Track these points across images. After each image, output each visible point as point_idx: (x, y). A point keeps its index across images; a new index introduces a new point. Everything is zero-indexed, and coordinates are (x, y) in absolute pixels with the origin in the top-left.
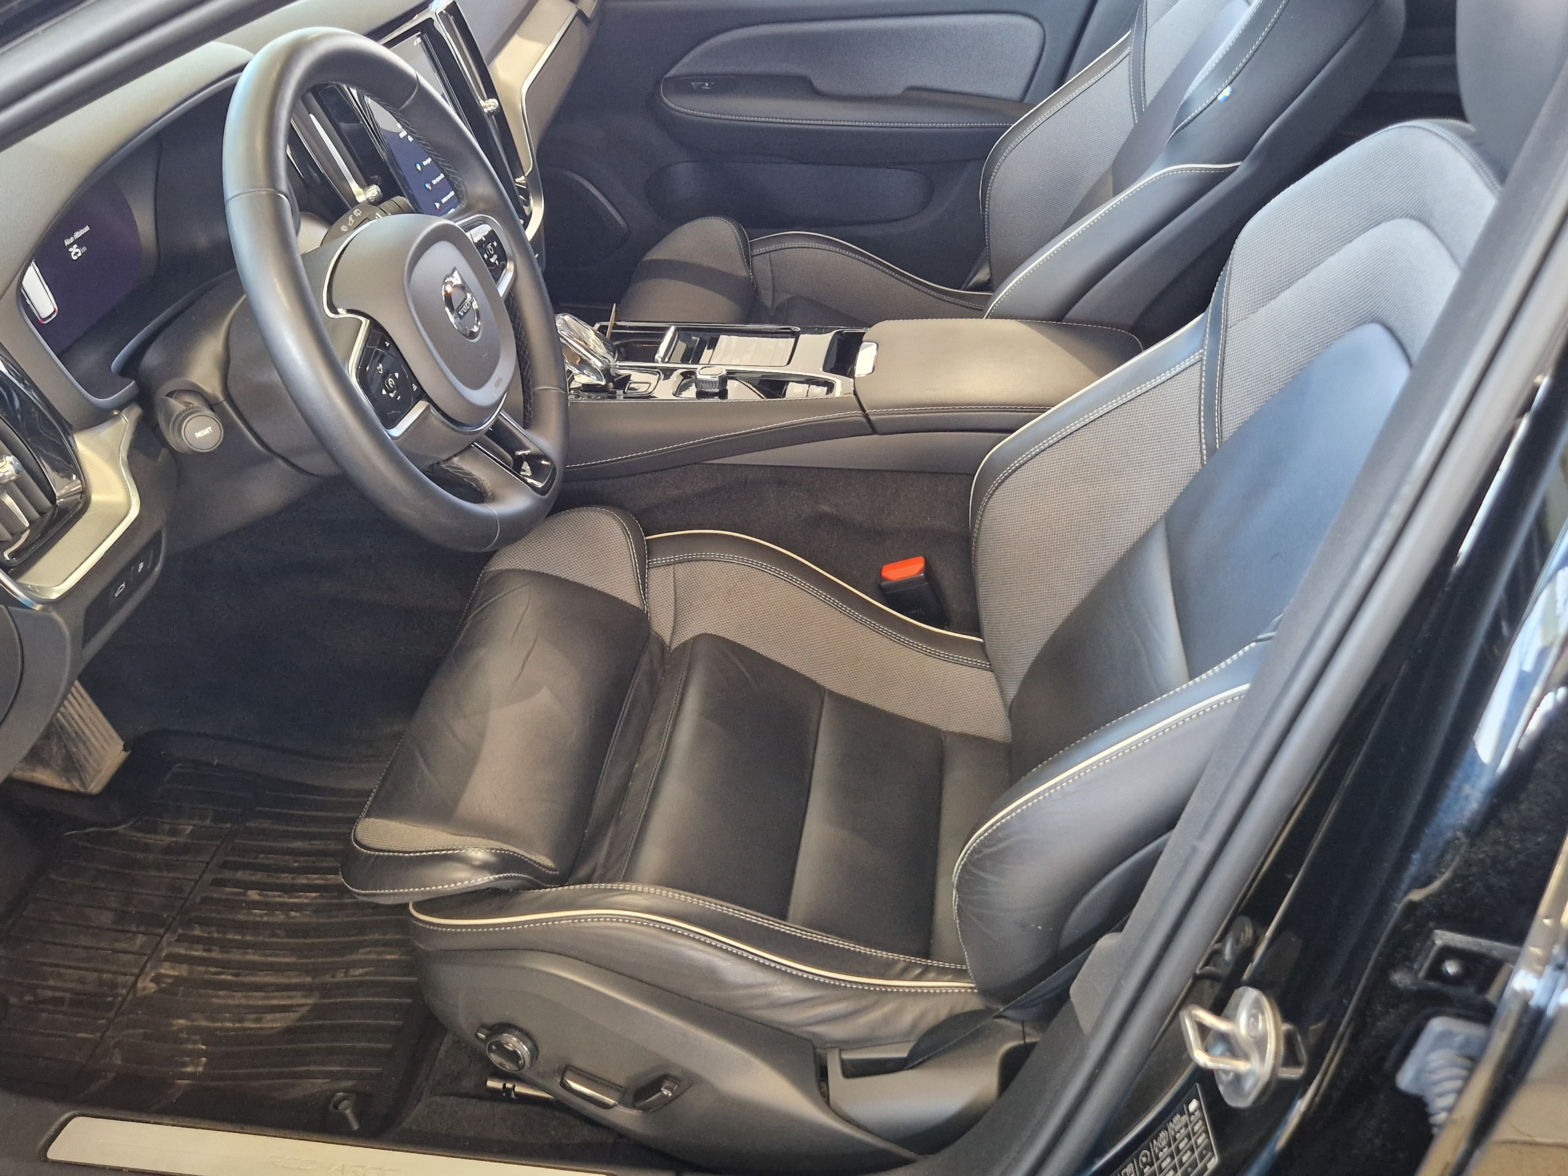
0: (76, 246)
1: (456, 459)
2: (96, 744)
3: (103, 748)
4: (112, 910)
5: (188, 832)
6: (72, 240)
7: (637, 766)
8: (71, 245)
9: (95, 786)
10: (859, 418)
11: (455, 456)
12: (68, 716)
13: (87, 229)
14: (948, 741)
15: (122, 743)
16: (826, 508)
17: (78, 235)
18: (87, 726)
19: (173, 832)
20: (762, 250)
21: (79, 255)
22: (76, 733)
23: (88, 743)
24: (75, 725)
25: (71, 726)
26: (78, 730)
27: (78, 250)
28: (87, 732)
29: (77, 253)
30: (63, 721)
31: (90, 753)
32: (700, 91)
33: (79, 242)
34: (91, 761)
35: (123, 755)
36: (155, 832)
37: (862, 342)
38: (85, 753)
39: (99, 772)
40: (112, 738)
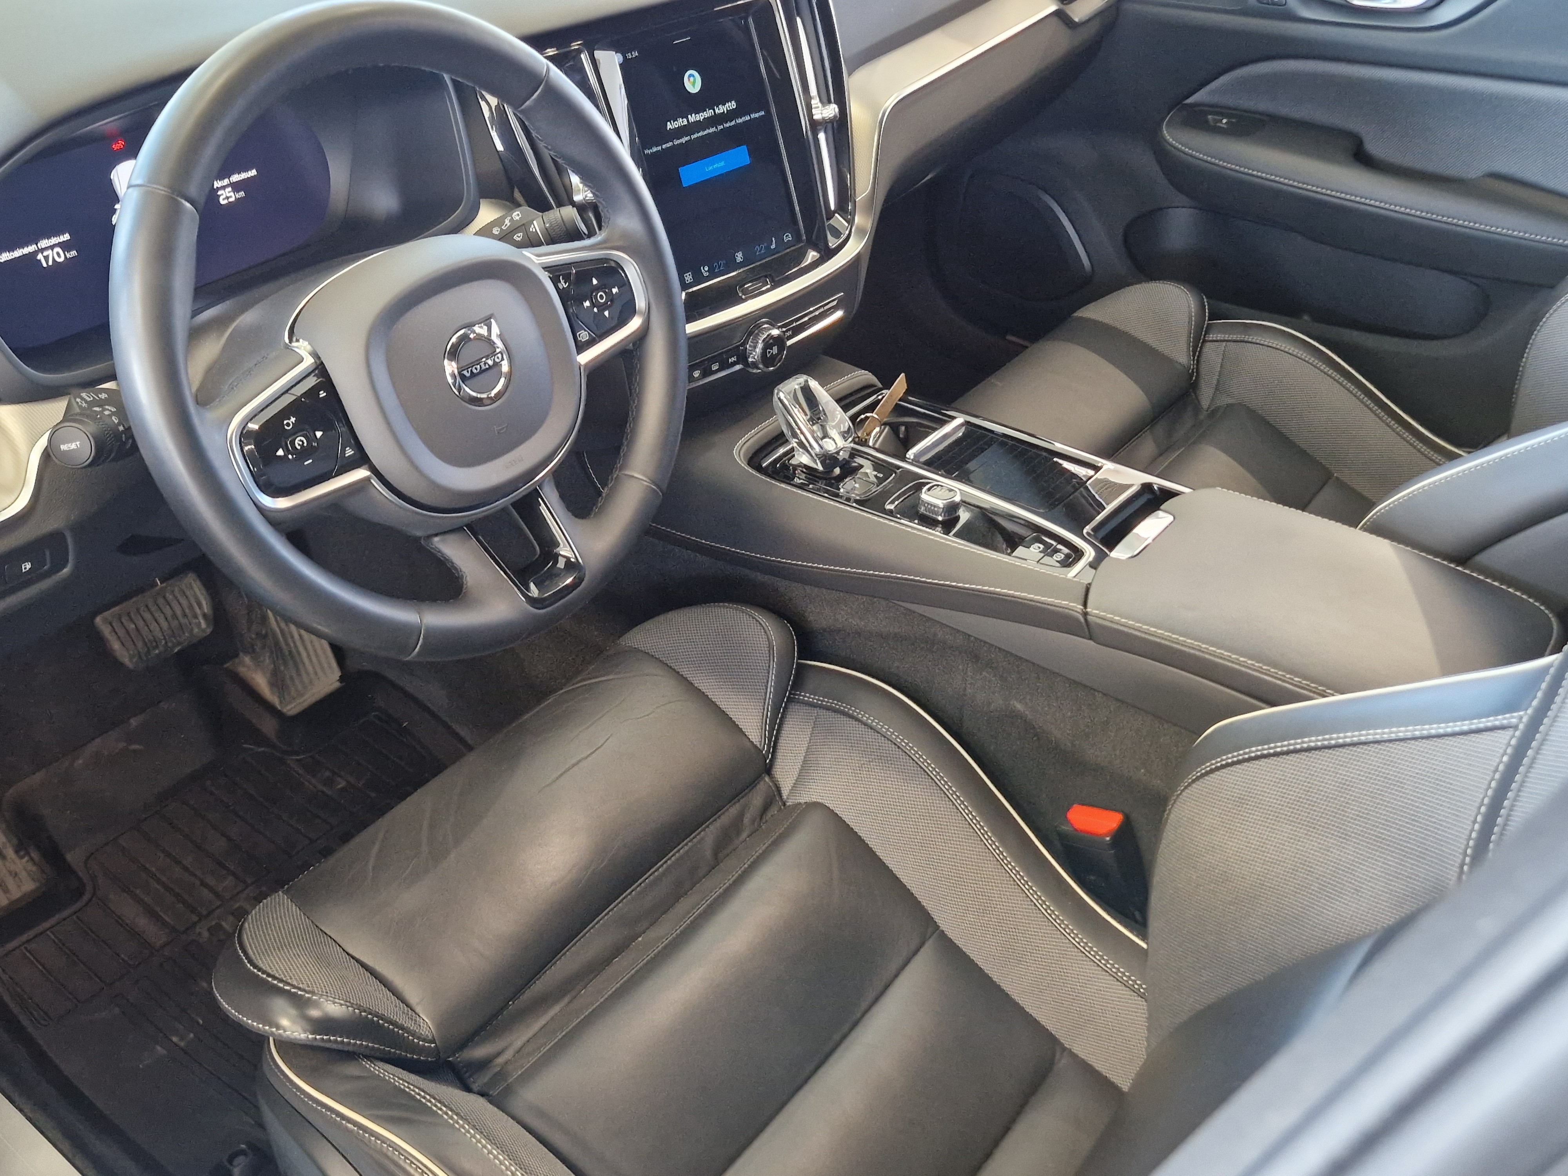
0: (230, 189)
1: (436, 539)
2: (310, 669)
3: (316, 673)
4: (229, 839)
5: (339, 786)
6: (226, 182)
7: (640, 939)
8: (224, 188)
9: (292, 708)
10: (1078, 614)
11: (436, 535)
12: (289, 636)
13: (253, 173)
14: (1063, 1062)
15: (340, 674)
16: (1019, 706)
17: (235, 178)
18: (306, 649)
19: (329, 782)
20: (1220, 337)
21: (232, 199)
22: (290, 652)
23: (301, 666)
24: (292, 645)
25: (287, 644)
26: (294, 650)
27: (232, 194)
28: (304, 654)
29: (227, 198)
30: (281, 639)
31: (299, 674)
32: (1215, 130)
33: (236, 187)
34: (297, 682)
35: (337, 685)
36: (314, 776)
37: (1158, 509)
38: (294, 674)
39: (302, 695)
40: (330, 667)
